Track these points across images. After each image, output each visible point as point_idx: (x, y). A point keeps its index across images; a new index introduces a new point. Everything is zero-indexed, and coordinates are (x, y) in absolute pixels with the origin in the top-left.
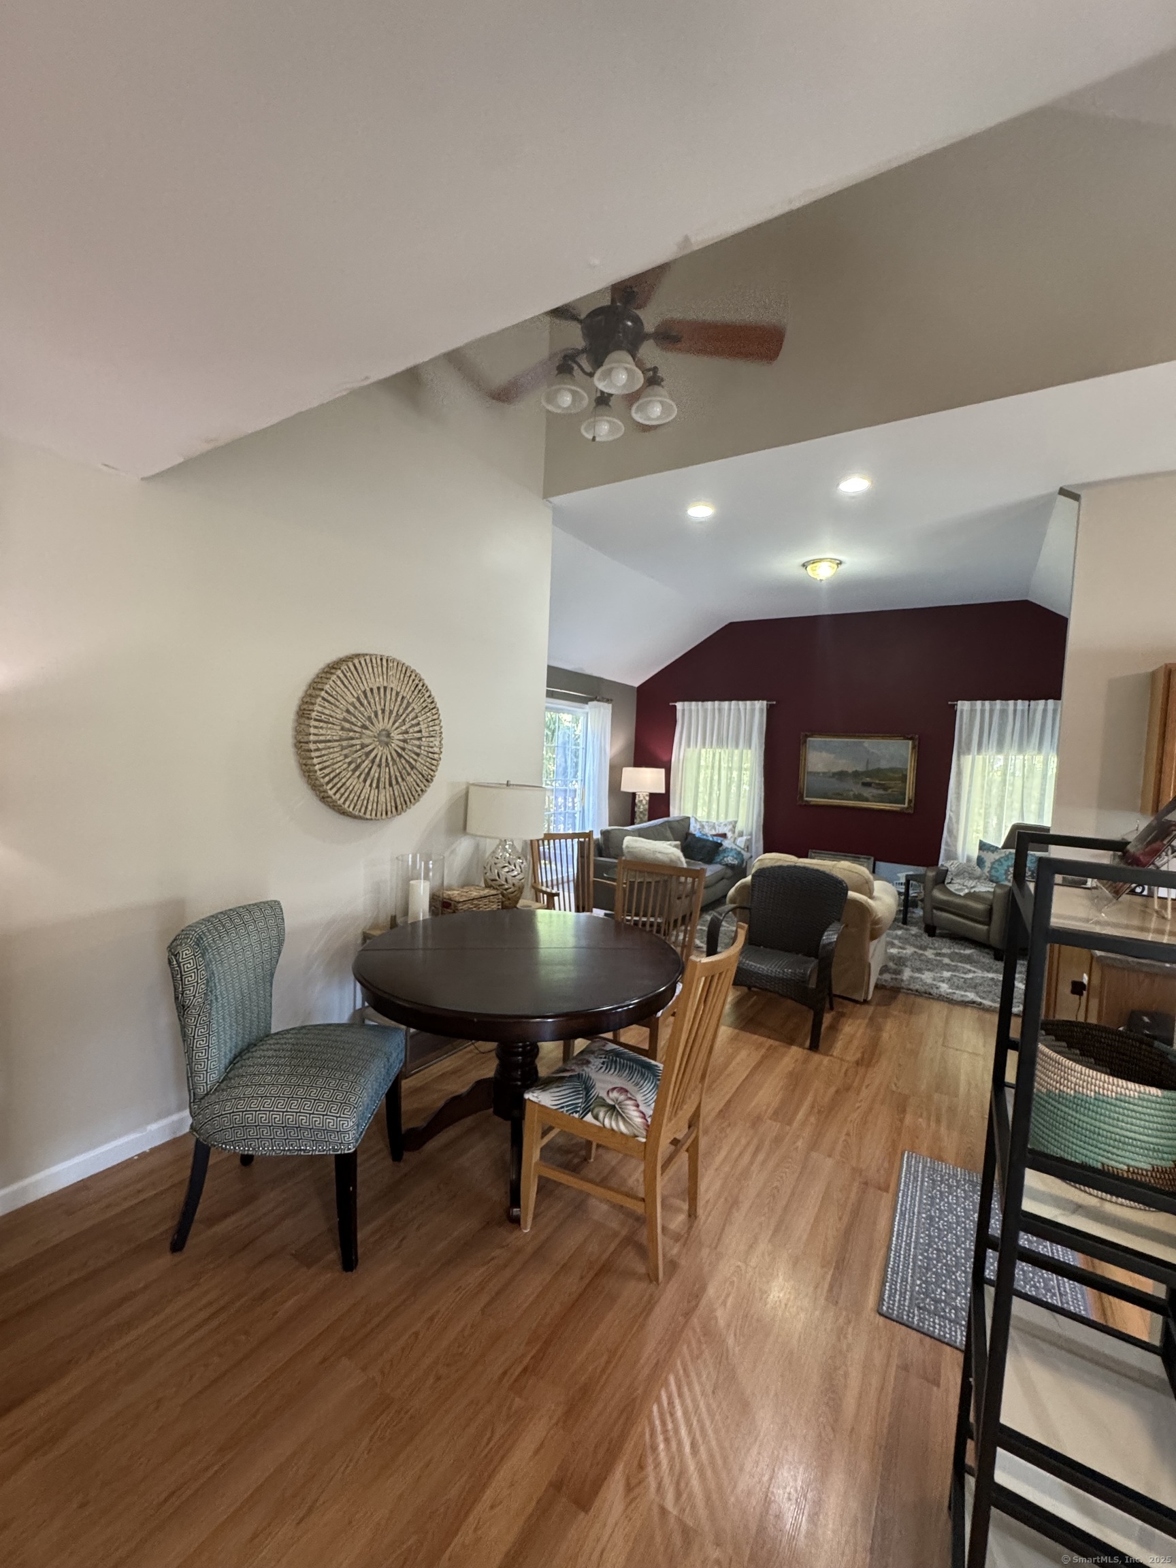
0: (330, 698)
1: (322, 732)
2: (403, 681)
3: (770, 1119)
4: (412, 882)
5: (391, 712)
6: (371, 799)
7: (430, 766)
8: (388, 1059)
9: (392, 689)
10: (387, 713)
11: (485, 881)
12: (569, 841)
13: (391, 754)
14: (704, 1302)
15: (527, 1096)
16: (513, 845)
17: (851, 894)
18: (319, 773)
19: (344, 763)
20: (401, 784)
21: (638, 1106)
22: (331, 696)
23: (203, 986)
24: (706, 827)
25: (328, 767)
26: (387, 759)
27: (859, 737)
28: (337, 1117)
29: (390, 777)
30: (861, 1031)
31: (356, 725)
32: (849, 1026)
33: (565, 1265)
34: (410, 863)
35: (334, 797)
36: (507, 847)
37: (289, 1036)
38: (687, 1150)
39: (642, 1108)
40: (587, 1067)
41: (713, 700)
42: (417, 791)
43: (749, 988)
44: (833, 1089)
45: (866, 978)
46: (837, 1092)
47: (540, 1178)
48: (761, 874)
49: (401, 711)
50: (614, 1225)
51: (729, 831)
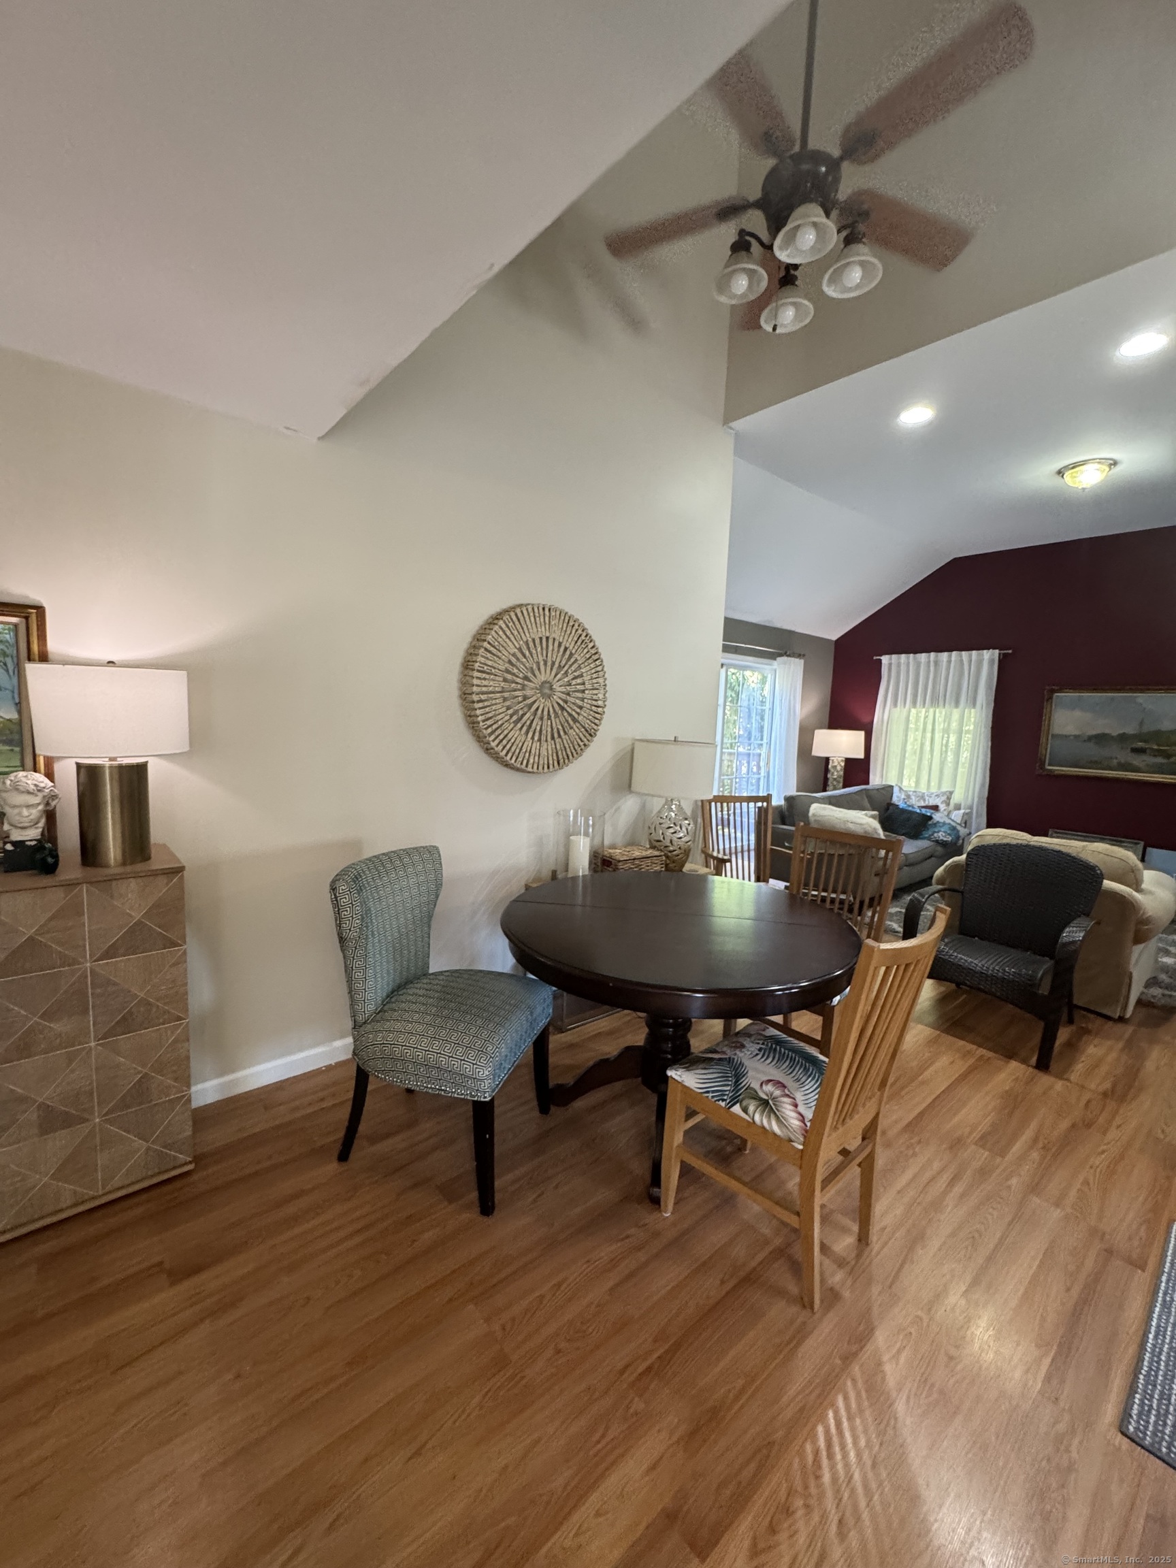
0: (492, 649)
1: (485, 683)
2: (566, 631)
3: (976, 1144)
4: (571, 838)
5: (553, 663)
6: (533, 752)
7: (593, 720)
8: (532, 1014)
9: (554, 639)
10: (549, 664)
11: (650, 841)
12: (744, 804)
13: (553, 706)
14: (869, 1348)
15: (670, 1073)
16: (679, 805)
17: (1107, 884)
18: (481, 724)
19: (506, 715)
20: (563, 737)
21: (796, 1106)
22: (494, 647)
23: (358, 921)
24: (913, 797)
25: (491, 718)
26: (549, 711)
27: (1131, 690)
28: (473, 1064)
29: (552, 729)
30: (1114, 1055)
31: (517, 677)
32: (1095, 1046)
33: (704, 1264)
34: (571, 819)
35: (496, 749)
36: (673, 807)
37: (441, 977)
38: (859, 1165)
39: (801, 1109)
40: (741, 1051)
41: (928, 651)
42: (579, 746)
43: (958, 985)
44: (1064, 1125)
45: (1124, 991)
46: (1073, 1126)
47: (682, 1162)
48: (981, 852)
49: (563, 662)
50: (766, 1231)
51: (942, 803)
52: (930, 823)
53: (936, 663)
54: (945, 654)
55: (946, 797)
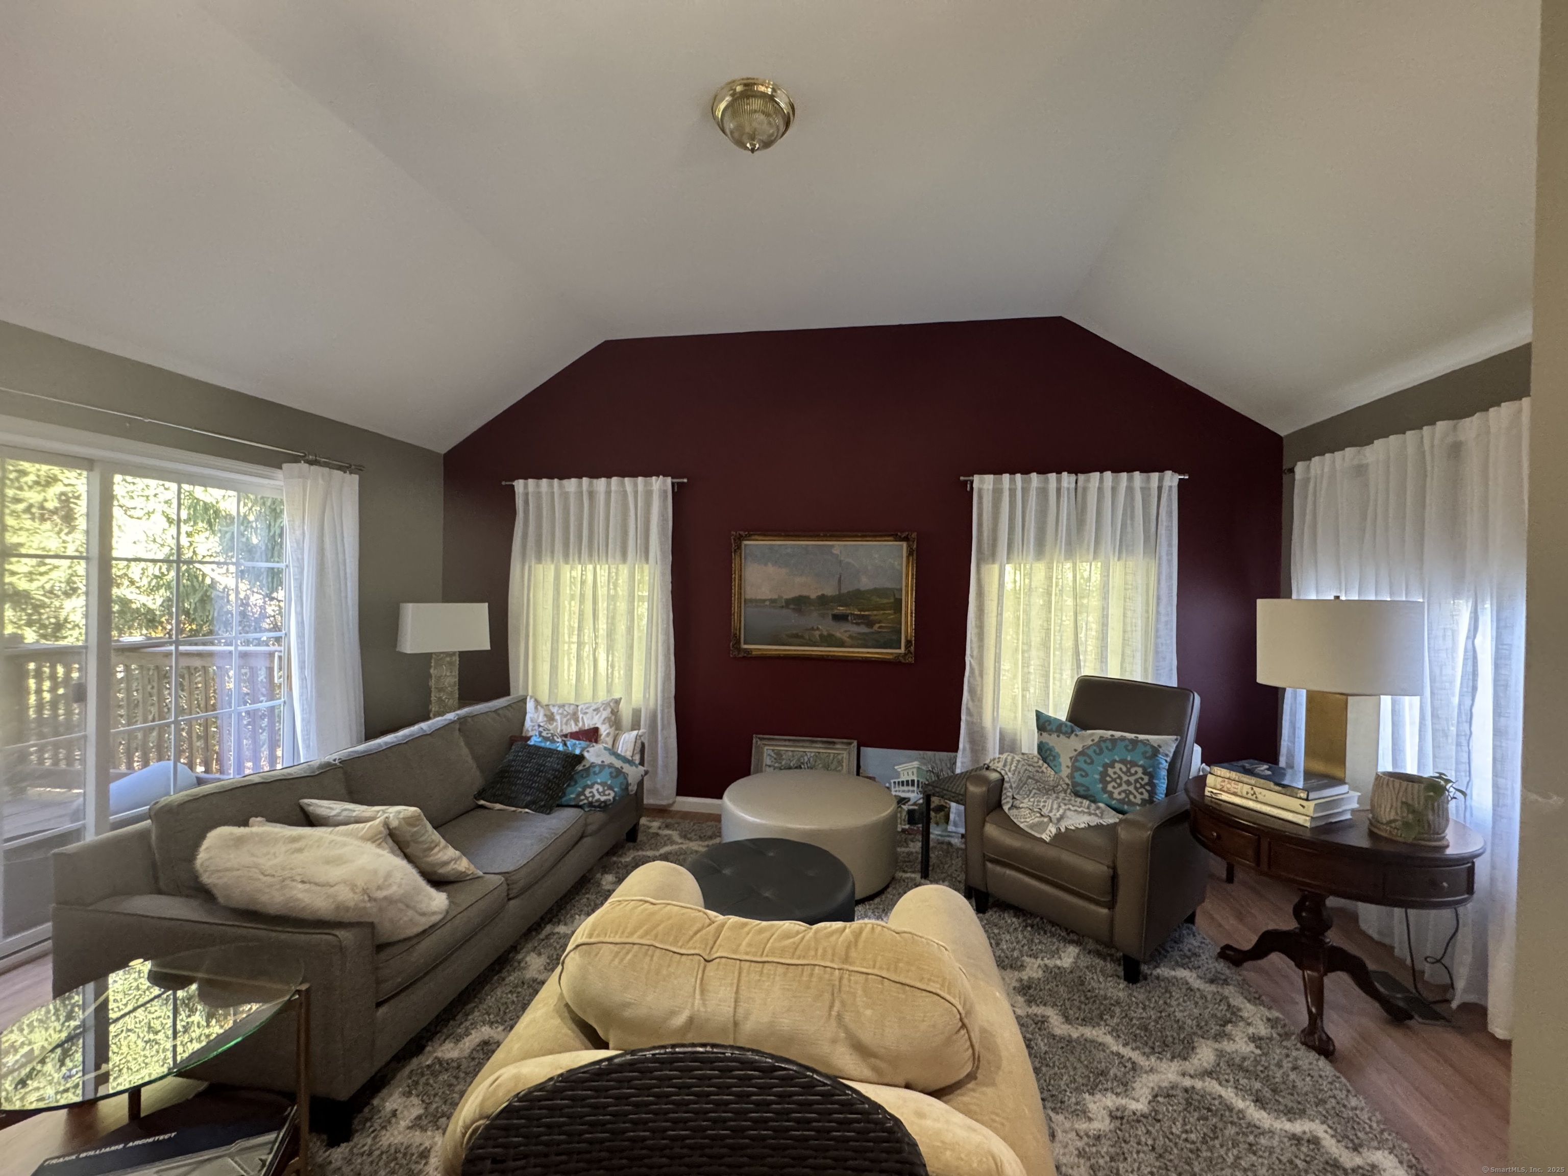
24: (559, 717)
27: (825, 538)
51: (603, 723)
52: (580, 768)
53: (592, 494)
54: (603, 481)
55: (609, 710)
